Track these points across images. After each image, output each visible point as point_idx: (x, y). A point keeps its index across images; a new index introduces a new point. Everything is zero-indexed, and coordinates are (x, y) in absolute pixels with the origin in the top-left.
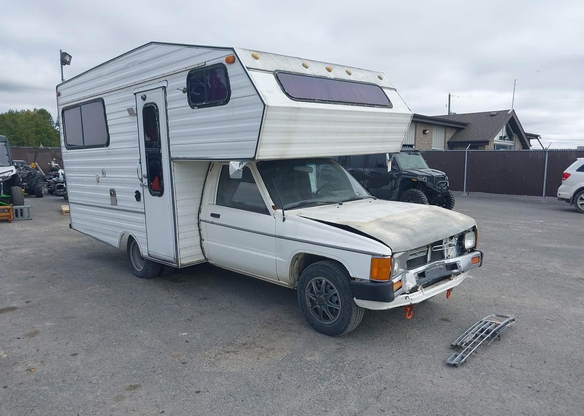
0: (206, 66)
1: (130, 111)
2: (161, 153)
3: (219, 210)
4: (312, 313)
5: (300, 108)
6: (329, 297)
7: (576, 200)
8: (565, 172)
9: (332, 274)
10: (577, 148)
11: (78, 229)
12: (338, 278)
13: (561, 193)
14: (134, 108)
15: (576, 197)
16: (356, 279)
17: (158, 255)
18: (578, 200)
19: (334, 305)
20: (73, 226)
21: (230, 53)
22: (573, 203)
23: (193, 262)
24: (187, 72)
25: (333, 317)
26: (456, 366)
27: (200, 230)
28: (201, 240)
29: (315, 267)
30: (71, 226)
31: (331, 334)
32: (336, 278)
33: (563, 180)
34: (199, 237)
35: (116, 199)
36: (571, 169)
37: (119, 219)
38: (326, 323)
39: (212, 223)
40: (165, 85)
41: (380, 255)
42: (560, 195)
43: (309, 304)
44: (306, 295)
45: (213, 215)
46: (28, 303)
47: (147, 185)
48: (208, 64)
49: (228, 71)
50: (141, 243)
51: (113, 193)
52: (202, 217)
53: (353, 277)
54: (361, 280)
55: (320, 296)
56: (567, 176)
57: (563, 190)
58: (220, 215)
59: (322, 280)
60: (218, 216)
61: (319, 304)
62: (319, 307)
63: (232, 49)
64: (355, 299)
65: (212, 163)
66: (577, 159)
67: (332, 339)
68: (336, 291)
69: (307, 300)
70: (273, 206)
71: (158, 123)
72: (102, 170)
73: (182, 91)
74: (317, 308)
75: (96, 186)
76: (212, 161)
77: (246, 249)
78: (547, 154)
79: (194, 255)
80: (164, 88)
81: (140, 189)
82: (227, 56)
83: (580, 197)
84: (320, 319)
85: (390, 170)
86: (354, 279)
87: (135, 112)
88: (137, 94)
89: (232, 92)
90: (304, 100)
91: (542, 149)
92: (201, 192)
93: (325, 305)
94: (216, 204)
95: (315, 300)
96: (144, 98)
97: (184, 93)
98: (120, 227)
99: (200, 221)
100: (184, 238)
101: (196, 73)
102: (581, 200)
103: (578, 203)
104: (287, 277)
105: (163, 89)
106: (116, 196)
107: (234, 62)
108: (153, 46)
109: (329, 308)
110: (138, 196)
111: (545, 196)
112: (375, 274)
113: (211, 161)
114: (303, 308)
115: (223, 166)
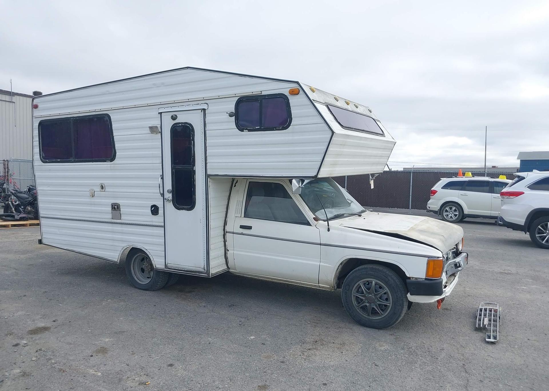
0: (262, 94)
1: (153, 129)
2: (194, 170)
3: (248, 222)
4: (358, 311)
5: (349, 135)
6: (378, 296)
7: (443, 212)
8: (432, 189)
9: (384, 276)
10: (403, 170)
11: (52, 244)
12: (390, 279)
13: (431, 206)
14: (159, 126)
15: (442, 209)
16: (411, 278)
17: (181, 266)
18: (444, 212)
19: (385, 302)
20: (44, 241)
21: (295, 86)
22: (440, 214)
23: (219, 271)
24: (237, 99)
25: (382, 313)
26: (495, 343)
27: (225, 242)
28: (226, 250)
29: (364, 270)
30: (40, 242)
31: (380, 327)
32: (388, 279)
33: (432, 196)
34: (223, 248)
35: (120, 213)
36: (438, 187)
37: (122, 233)
38: (374, 318)
39: (242, 234)
40: (205, 107)
41: (435, 257)
42: (429, 208)
43: (355, 303)
44: (352, 295)
45: (242, 227)
46: (55, 321)
47: (170, 200)
48: (264, 93)
49: (290, 101)
50: (153, 255)
51: (116, 207)
52: (228, 229)
53: (409, 276)
54: (416, 278)
55: (369, 295)
56: (435, 192)
57: (431, 204)
58: (252, 227)
59: (372, 281)
60: (250, 228)
61: (368, 302)
62: (368, 304)
63: (297, 83)
64: (409, 295)
65: (235, 180)
66: (441, 179)
67: (381, 331)
68: (387, 290)
69: (353, 299)
70: (314, 218)
71: (192, 142)
72: (101, 184)
73: (228, 114)
74: (366, 306)
75: (90, 200)
76: (235, 178)
77: (282, 257)
78: (412, 174)
79: (220, 265)
80: (204, 110)
81: (159, 203)
82: (291, 88)
83: (445, 209)
84: (369, 315)
85: (373, 188)
86: (409, 278)
87: (160, 131)
88: (162, 113)
89: (293, 119)
90: (348, 129)
91: (389, 170)
92: (226, 206)
93: (374, 302)
94: (244, 217)
95: (364, 298)
96: (174, 118)
97: (231, 116)
98: (123, 241)
99: (226, 233)
100: (215, 249)
101: (248, 100)
102: (446, 212)
103: (444, 214)
104: (331, 281)
105: (202, 111)
106: (120, 210)
107: (298, 94)
108: (189, 70)
109: (379, 305)
110: (155, 210)
111: (411, 209)
112: (430, 273)
113: (233, 178)
114: (349, 306)
115: (250, 182)
